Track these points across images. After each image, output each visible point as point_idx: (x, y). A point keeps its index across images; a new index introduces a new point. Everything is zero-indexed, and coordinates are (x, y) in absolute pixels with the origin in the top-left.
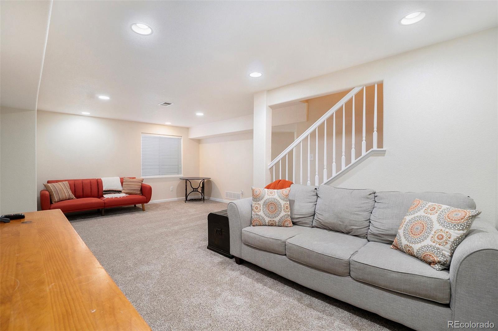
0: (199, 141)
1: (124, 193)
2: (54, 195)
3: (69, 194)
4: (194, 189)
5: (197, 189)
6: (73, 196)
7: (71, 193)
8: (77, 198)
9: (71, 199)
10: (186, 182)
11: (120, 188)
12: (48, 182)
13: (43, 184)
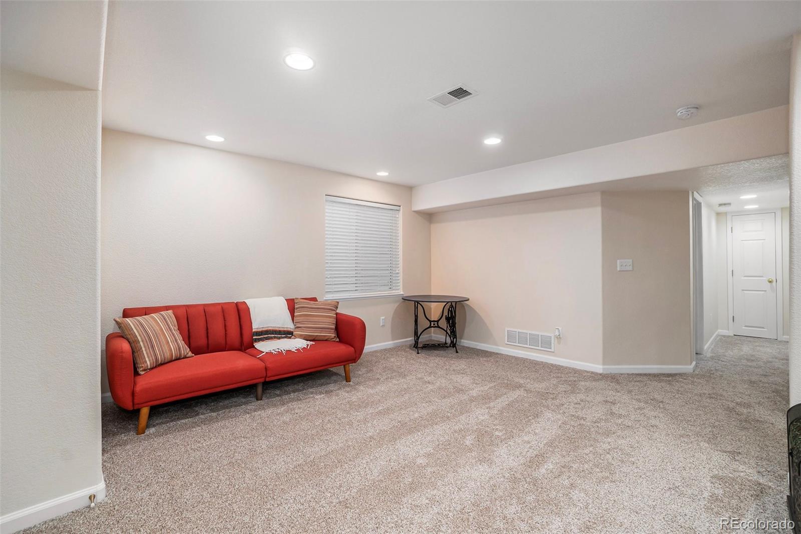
0: (430, 216)
1: (301, 337)
2: (143, 349)
3: (178, 344)
4: (431, 322)
5: (438, 321)
6: (186, 350)
7: (181, 343)
8: (195, 355)
9: (183, 358)
10: (416, 308)
11: (289, 325)
12: (127, 313)
13: (115, 320)
